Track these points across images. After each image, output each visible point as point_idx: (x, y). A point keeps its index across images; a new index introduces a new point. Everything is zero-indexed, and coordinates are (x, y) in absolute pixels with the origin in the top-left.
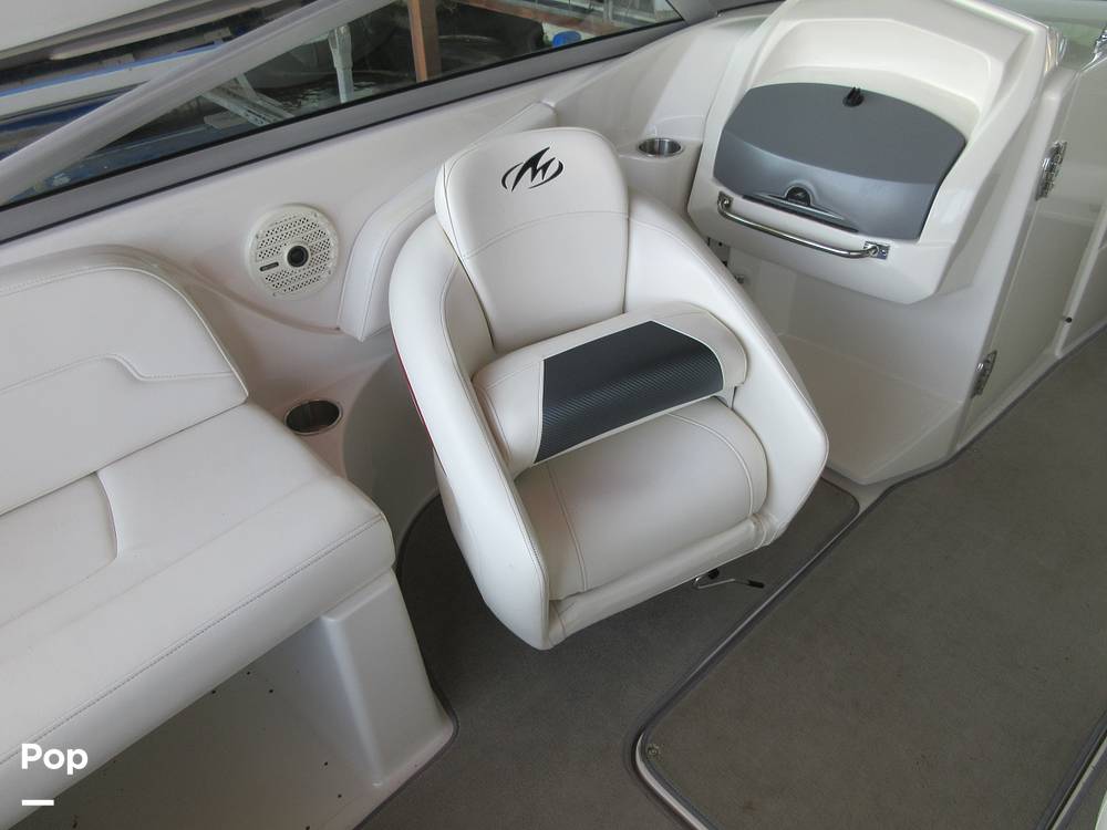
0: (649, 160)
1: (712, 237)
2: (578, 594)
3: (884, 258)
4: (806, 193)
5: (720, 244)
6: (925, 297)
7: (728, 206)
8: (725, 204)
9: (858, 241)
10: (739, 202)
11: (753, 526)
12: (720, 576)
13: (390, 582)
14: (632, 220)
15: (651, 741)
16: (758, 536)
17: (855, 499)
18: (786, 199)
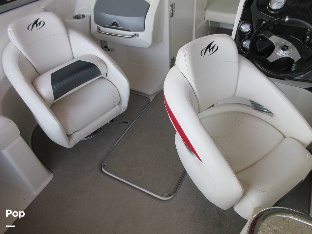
0: (77, 20)
1: (102, 40)
2: (75, 132)
3: (138, 37)
4: (116, 23)
5: (104, 41)
6: (150, 45)
7: (100, 30)
8: (99, 30)
9: (131, 33)
10: (102, 29)
11: (118, 107)
12: (114, 121)
13: (20, 139)
14: (69, 35)
15: (105, 164)
16: (121, 109)
17: (149, 98)
18: (112, 26)
